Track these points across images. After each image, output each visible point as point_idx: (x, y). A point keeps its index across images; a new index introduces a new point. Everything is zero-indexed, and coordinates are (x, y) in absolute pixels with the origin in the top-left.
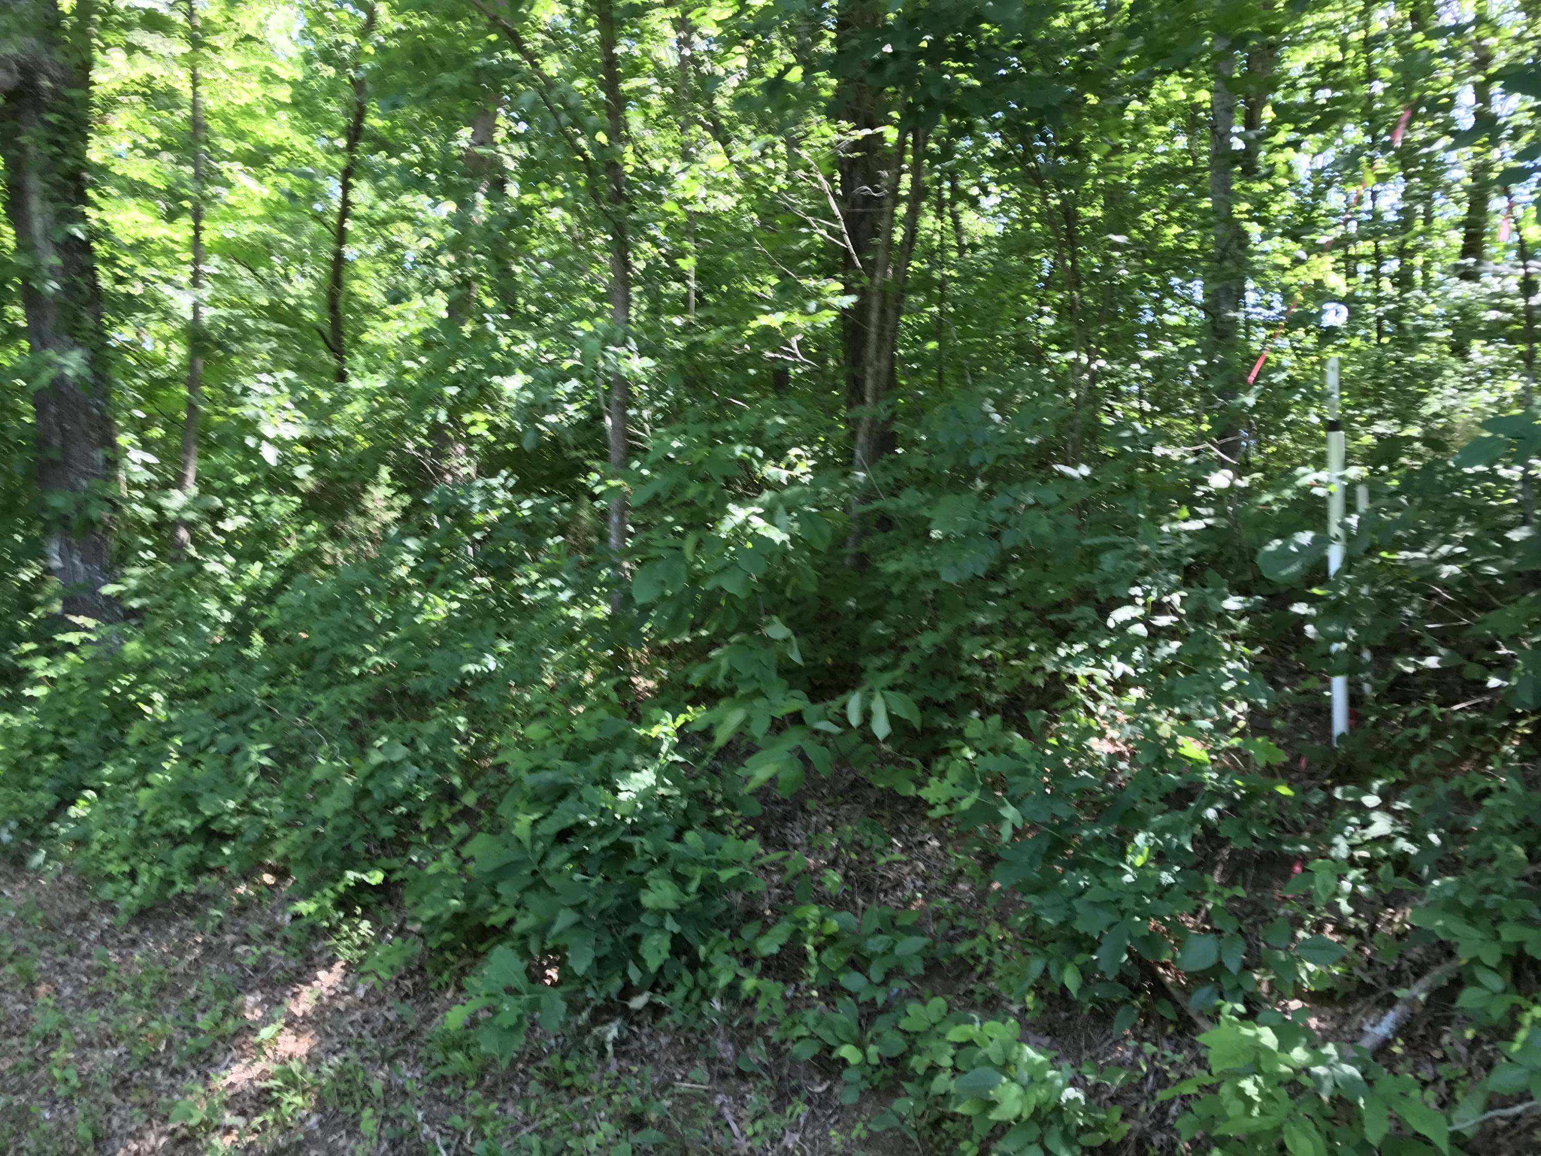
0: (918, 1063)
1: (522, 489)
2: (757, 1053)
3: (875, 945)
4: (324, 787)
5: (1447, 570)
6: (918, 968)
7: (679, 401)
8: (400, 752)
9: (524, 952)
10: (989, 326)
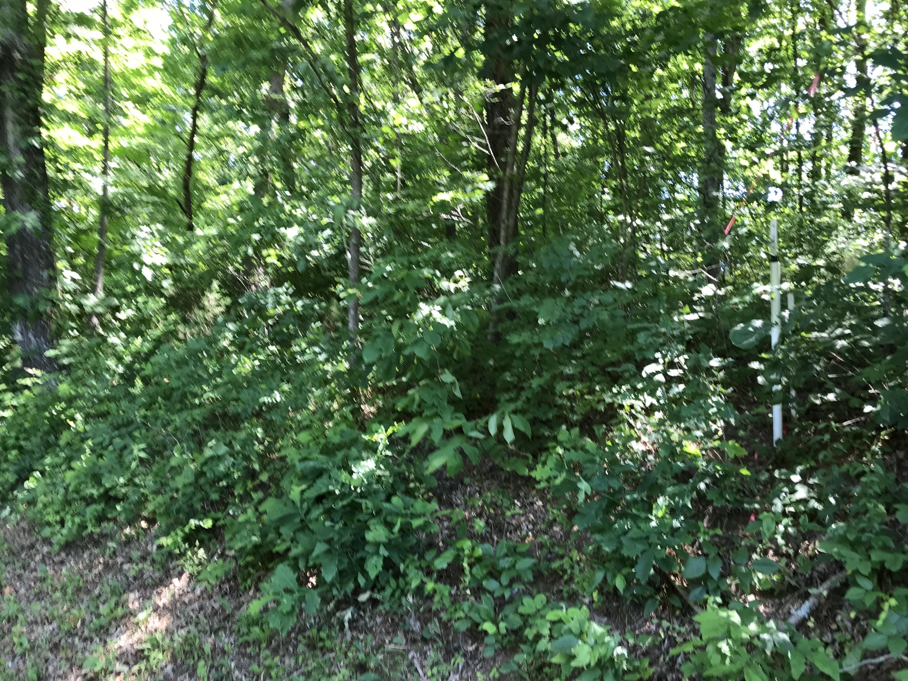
0: (529, 633)
1: (297, 294)
2: (434, 627)
3: (504, 563)
4: (177, 470)
5: (841, 343)
6: (529, 577)
7: (390, 243)
8: (223, 450)
9: (295, 568)
10: (573, 199)
